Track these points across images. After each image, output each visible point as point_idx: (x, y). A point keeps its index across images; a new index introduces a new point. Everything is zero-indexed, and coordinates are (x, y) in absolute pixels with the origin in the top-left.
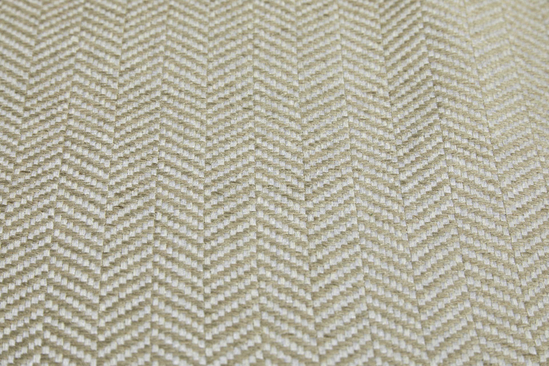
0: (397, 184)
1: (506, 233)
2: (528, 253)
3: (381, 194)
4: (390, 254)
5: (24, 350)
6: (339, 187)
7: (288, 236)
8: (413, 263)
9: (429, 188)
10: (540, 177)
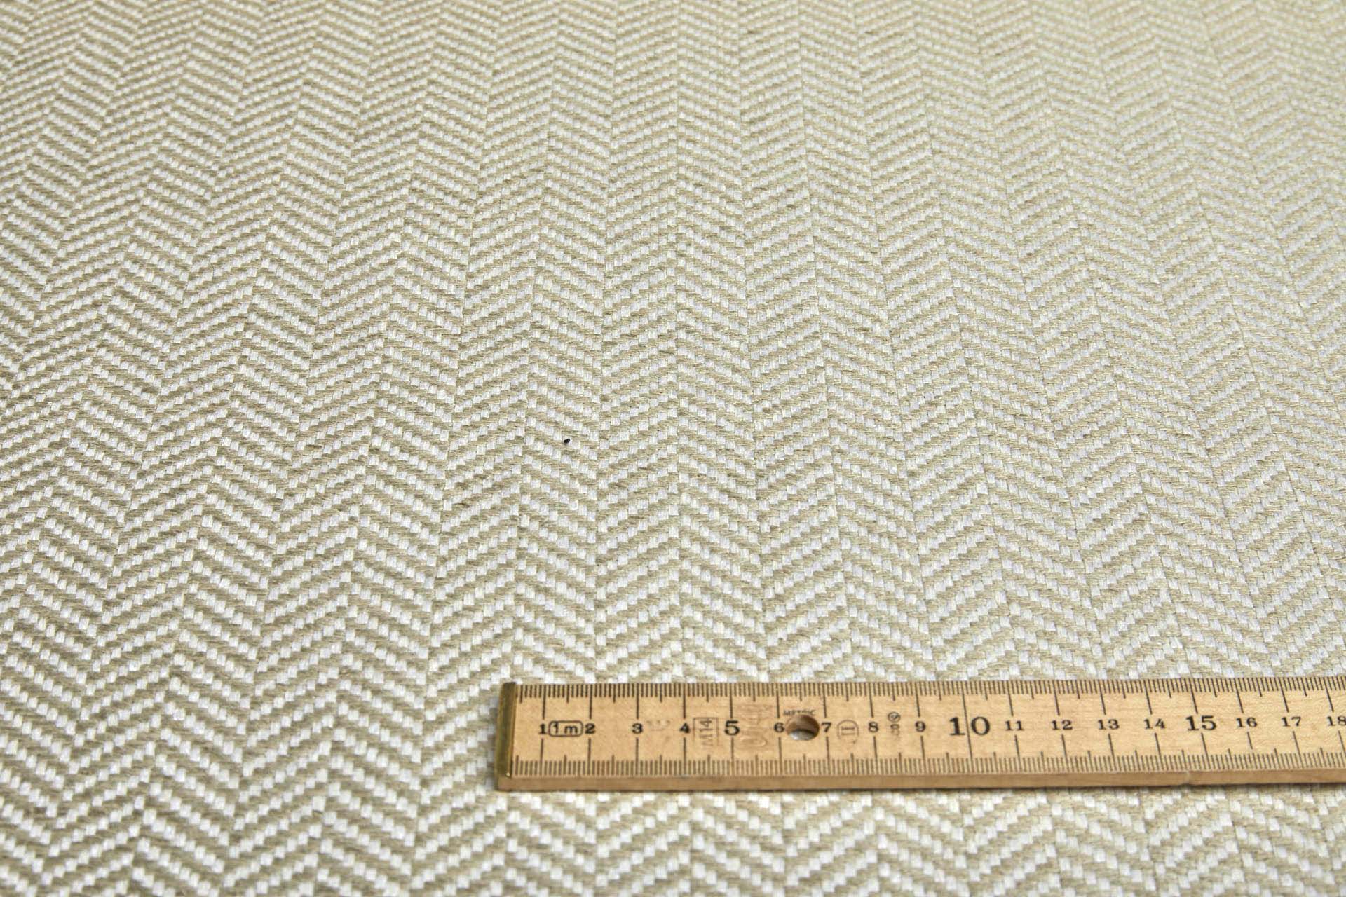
0: (903, 475)
1: (1077, 559)
2: (1112, 591)
3: (876, 490)
4: (891, 587)
5: (305, 734)
6: (811, 478)
7: (729, 555)
8: (928, 603)
9: (953, 485)
10: (1132, 469)
